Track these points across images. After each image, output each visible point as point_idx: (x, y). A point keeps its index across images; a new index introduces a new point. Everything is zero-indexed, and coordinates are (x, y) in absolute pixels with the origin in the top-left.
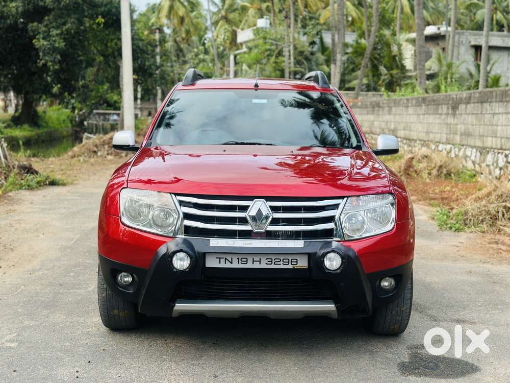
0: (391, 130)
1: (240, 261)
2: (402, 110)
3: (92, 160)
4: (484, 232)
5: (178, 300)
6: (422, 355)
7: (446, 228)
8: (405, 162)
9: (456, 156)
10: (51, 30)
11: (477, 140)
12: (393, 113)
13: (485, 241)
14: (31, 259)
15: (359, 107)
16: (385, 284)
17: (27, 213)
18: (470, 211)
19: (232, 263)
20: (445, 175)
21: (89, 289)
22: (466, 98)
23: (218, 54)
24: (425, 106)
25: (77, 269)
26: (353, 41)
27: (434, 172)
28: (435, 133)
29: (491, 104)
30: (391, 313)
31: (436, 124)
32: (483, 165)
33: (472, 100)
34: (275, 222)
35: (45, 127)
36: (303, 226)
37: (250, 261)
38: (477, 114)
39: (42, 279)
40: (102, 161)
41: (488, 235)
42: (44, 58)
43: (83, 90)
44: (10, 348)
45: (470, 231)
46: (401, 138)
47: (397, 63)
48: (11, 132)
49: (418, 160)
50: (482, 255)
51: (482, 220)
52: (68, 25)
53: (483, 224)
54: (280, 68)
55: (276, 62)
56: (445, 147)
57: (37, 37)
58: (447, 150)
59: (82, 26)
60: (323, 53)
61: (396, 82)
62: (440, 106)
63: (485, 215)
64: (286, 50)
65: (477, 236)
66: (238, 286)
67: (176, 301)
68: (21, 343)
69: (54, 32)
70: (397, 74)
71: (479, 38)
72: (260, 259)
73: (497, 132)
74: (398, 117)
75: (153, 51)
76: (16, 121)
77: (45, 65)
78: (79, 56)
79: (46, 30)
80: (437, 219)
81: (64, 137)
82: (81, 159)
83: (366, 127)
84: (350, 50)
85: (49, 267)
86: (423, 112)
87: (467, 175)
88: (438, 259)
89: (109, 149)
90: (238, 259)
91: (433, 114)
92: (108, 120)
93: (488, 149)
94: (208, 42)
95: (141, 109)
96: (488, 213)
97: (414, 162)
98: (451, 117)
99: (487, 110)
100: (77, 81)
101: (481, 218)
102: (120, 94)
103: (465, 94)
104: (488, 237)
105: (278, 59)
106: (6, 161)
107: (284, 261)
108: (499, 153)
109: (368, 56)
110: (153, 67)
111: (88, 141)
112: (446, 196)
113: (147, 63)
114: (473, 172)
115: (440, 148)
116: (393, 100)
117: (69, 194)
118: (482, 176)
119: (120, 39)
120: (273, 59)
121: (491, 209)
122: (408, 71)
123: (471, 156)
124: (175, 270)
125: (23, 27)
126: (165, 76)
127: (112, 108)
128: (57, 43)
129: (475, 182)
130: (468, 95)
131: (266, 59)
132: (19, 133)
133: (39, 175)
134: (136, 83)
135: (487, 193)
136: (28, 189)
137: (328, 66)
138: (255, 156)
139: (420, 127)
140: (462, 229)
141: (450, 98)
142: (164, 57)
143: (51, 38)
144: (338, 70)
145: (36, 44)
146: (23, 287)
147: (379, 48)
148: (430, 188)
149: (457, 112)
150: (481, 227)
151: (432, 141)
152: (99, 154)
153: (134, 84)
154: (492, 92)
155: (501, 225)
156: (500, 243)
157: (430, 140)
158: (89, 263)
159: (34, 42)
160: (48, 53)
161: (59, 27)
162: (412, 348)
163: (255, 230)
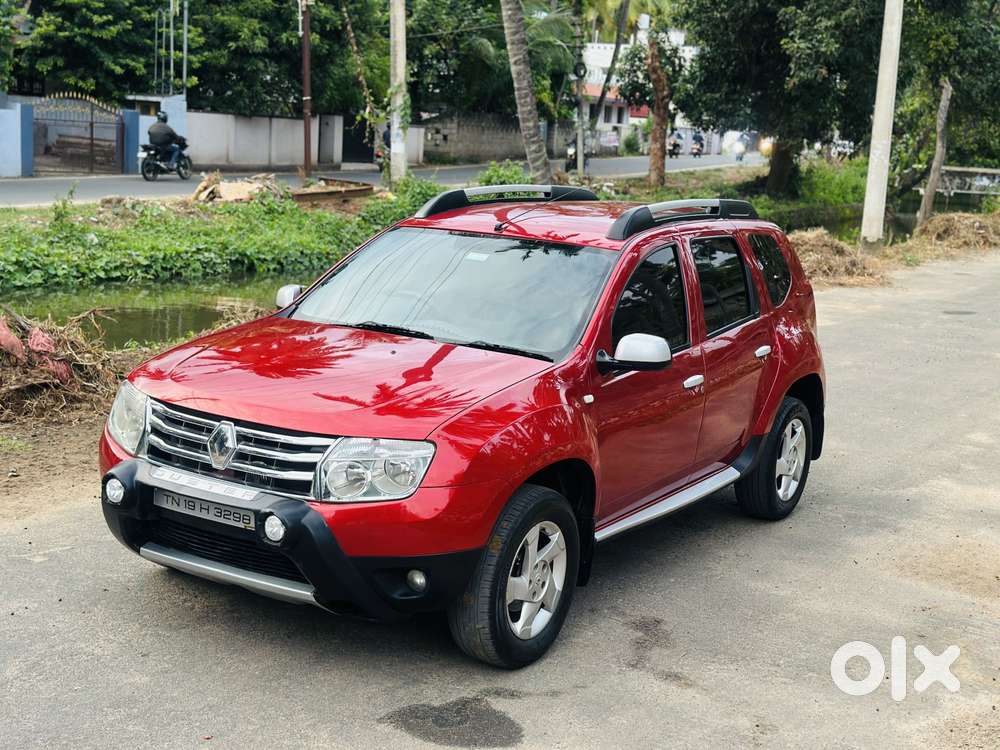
1: (187, 505)
5: (149, 542)
10: (818, 20)
19: (178, 506)
34: (244, 458)
35: (803, 201)
36: (275, 470)
37: (198, 507)
57: (790, 33)
67: (145, 543)
69: (824, 24)
72: (209, 507)
77: (798, 86)
79: (810, 19)
92: (970, 187)
107: (235, 515)
124: (108, 502)
128: (824, 44)
143: (816, 36)
145: (786, 46)
159: (782, 43)
160: (805, 64)
161: (833, 13)
162: (488, 693)
163: (214, 466)
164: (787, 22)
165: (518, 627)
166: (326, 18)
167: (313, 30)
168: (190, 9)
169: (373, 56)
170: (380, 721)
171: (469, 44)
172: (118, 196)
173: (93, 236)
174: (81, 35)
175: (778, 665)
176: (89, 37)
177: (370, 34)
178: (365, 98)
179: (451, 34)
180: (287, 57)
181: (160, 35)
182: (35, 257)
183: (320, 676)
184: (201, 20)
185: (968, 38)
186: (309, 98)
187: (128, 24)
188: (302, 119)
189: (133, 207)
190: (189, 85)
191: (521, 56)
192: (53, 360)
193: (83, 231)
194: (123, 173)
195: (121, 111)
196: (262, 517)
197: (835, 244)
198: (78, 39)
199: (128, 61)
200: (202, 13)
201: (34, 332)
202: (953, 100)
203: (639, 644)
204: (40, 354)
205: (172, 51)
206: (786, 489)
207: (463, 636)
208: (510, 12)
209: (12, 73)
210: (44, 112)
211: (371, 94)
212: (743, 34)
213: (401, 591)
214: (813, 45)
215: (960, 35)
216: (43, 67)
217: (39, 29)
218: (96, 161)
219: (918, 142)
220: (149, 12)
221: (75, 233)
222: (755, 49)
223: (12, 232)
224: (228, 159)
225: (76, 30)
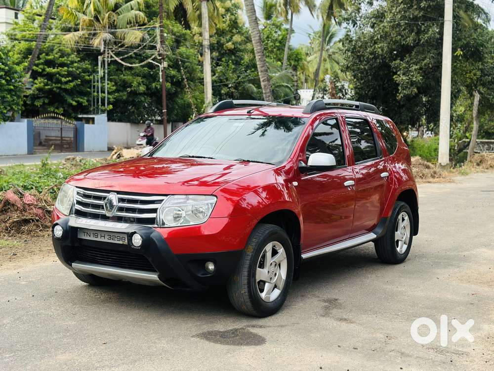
1: (94, 236)
5: (76, 261)
10: (411, 66)
19: (90, 236)
30: (235, 294)
34: (121, 209)
36: (137, 214)
37: (99, 236)
42: (402, 91)
52: (427, 60)
57: (398, 73)
69: (414, 67)
72: (105, 235)
77: (403, 98)
79: (407, 66)
90: (93, 233)
107: (118, 238)
128: (415, 77)
143: (410, 73)
145: (396, 79)
159: (394, 77)
160: (406, 87)
161: (418, 62)
162: (248, 326)
163: (107, 215)
164: (396, 68)
165: (263, 295)
166: (173, 75)
167: (167, 81)
168: (108, 74)
169: (197, 93)
170: (193, 337)
171: (244, 87)
172: (73, 156)
173: (60, 174)
174: (56, 87)
175: (398, 315)
176: (60, 88)
177: (194, 83)
178: (193, 109)
179: (234, 83)
180: (155, 95)
181: (94, 86)
182: (32, 184)
183: (163, 321)
184: (114, 78)
185: (486, 72)
186: (165, 111)
187: (79, 82)
188: (162, 124)
189: (80, 161)
190: (108, 109)
191: (265, 78)
192: (35, 208)
193: (56, 172)
194: (77, 152)
195: (75, 122)
196: (130, 235)
197: (425, 164)
198: (55, 89)
199: (79, 99)
200: (114, 75)
201: (26, 195)
202: (480, 101)
203: (326, 308)
204: (29, 205)
205: (100, 94)
206: (401, 248)
207: (234, 298)
208: (259, 57)
209: (22, 105)
210: (38, 123)
211: (196, 108)
212: (376, 77)
213: (202, 273)
214: (410, 78)
215: (482, 70)
216: (38, 103)
217: (35, 86)
218: (64, 148)
219: (466, 127)
220: (89, 76)
221: (52, 172)
222: (382, 83)
223: (21, 173)
224: (127, 144)
225: (54, 85)
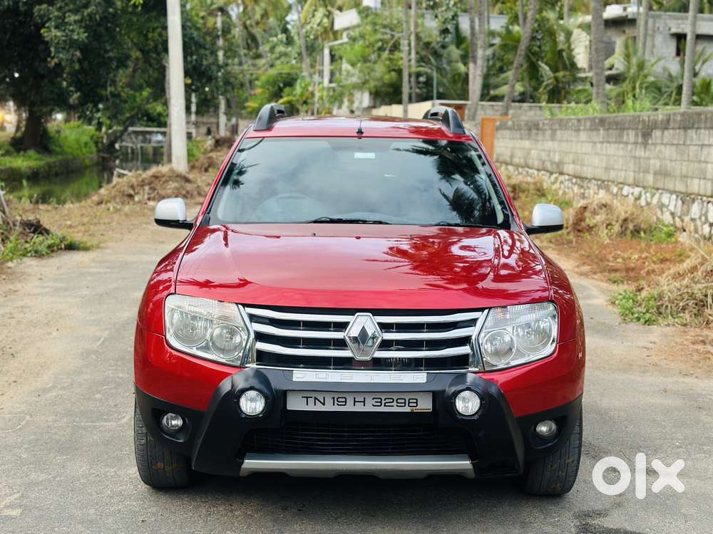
0: (555, 163)
1: (336, 402)
2: (571, 135)
3: (127, 208)
4: (685, 325)
5: (247, 454)
6: (595, 528)
7: (632, 319)
8: (574, 214)
9: (648, 204)
10: (67, 15)
11: (677, 182)
12: (558, 139)
13: (686, 340)
14: (39, 371)
15: (509, 129)
16: (543, 429)
17: (34, 295)
18: (667, 294)
19: (324, 404)
20: (631, 232)
21: (123, 421)
22: (662, 121)
23: (307, 48)
24: (604, 130)
25: (105, 387)
26: (502, 27)
27: (617, 228)
28: (618, 169)
29: (698, 131)
30: (552, 467)
31: (618, 156)
32: (687, 219)
33: (672, 125)
34: (386, 345)
35: (58, 154)
36: (426, 350)
37: (350, 401)
38: (678, 145)
39: (56, 405)
40: (141, 209)
41: (692, 329)
42: (57, 55)
43: (113, 102)
44: (11, 518)
45: (666, 323)
46: (569, 175)
47: (564, 61)
48: (10, 162)
49: (592, 210)
50: (682, 362)
51: (683, 307)
52: (91, 9)
53: (684, 313)
54: (396, 68)
55: (390, 59)
56: (631, 190)
57: (47, 25)
58: (635, 195)
59: (111, 7)
60: (458, 47)
61: (564, 88)
62: (625, 132)
63: (688, 299)
64: (404, 43)
65: (675, 331)
66: (332, 436)
67: (245, 455)
68: (26, 509)
69: (72, 18)
70: (564, 76)
71: (683, 23)
72: (364, 399)
73: (706, 172)
74: (564, 144)
75: (214, 44)
76: (18, 145)
77: (58, 65)
78: (106, 51)
79: (61, 14)
80: (619, 304)
81: (86, 167)
82: (111, 206)
83: (520, 158)
84: (497, 41)
85: (66, 384)
86: (601, 140)
87: (663, 232)
88: (620, 370)
89: (150, 191)
90: (333, 398)
91: (616, 142)
92: (150, 142)
93: (693, 196)
94: (293, 27)
95: (196, 124)
96: (692, 296)
97: (587, 214)
98: (641, 147)
99: (692, 140)
100: (104, 86)
101: (681, 304)
102: (166, 104)
103: (660, 115)
104: (692, 332)
105: (392, 54)
106: (4, 216)
107: (399, 401)
108: (709, 202)
109: (523, 53)
110: (214, 68)
111: (120, 180)
112: (633, 265)
113: (205, 63)
114: (672, 228)
115: (625, 192)
116: (557, 120)
117: (93, 265)
118: (684, 233)
119: (165, 28)
120: (385, 54)
121: (696, 292)
122: (579, 70)
123: (668, 206)
124: (244, 416)
125: (26, 10)
126: (232, 80)
127: (155, 124)
128: (76, 33)
129: (674, 243)
130: (665, 118)
131: (376, 54)
132: (23, 162)
133: (51, 235)
134: (188, 89)
135: (691, 268)
136: (35, 256)
137: (465, 64)
138: (358, 238)
139: (596, 161)
140: (654, 321)
141: (639, 121)
142: (229, 54)
143: (67, 27)
144: (479, 72)
145: (46, 34)
146: (28, 418)
147: (539, 37)
148: (610, 253)
149: (650, 142)
150: (681, 317)
151: (613, 182)
152: (137, 199)
153: (186, 91)
154: (699, 114)
155: (710, 315)
156: (707, 342)
157: (611, 179)
158: (122, 378)
159: (42, 32)
160: (63, 48)
161: (77, 10)
162: (582, 517)
163: (358, 358)
214: (67, 34)
